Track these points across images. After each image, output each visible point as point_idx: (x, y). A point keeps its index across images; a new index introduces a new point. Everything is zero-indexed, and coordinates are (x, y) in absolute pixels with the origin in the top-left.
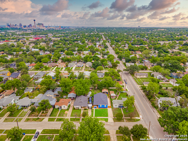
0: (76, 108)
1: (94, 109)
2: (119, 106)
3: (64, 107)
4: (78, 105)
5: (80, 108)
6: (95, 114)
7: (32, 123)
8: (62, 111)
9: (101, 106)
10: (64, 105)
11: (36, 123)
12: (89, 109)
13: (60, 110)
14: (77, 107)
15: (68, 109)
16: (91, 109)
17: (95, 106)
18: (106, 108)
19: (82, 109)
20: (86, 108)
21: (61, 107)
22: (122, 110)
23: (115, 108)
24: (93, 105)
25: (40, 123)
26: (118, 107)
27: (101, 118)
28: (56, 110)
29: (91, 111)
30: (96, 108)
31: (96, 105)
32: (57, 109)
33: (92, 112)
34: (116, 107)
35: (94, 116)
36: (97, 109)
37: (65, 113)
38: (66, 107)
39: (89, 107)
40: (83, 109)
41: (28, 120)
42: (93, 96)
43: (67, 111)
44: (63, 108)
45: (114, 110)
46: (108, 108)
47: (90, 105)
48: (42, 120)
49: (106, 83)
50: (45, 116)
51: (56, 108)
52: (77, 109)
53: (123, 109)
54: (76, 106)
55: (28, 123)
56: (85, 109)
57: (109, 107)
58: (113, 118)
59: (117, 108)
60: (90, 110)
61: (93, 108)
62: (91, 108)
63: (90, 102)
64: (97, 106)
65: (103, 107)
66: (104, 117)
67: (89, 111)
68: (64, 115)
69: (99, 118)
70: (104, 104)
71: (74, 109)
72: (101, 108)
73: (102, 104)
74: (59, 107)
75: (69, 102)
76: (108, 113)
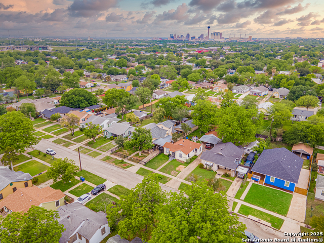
0: (205, 166)
1: (251, 182)
3: (181, 156)
4: (210, 160)
5: (215, 168)
7: (109, 166)
8: (174, 162)
10: (181, 151)
11: (115, 168)
12: (237, 179)
13: (171, 159)
14: (209, 163)
15: (187, 163)
16: (241, 180)
17: (255, 176)
18: (290, 190)
19: (219, 172)
20: (228, 173)
21: (174, 153)
23: (319, 200)
24: (250, 171)
25: (121, 170)
27: (261, 212)
28: (163, 158)
29: (239, 183)
30: (257, 181)
31: (259, 175)
32: (166, 157)
33: (242, 187)
36: (261, 184)
37: (177, 168)
38: (185, 158)
39: (237, 172)
40: (222, 173)
41: (107, 159)
42: (259, 152)
43: (184, 166)
44: (177, 157)
46: (295, 194)
47: (243, 170)
48: (128, 167)
50: (138, 161)
51: (165, 153)
52: (206, 168)
54: (206, 159)
55: (104, 164)
56: (227, 176)
57: (299, 191)
60: (238, 181)
61: (248, 180)
62: (244, 178)
63: (248, 164)
64: (263, 177)
65: (279, 185)
66: (273, 211)
67: (235, 182)
68: (172, 173)
69: (255, 209)
70: (284, 177)
71: (201, 166)
72: (270, 186)
73: (278, 177)
74: (171, 153)
75: (196, 150)
76: (290, 204)
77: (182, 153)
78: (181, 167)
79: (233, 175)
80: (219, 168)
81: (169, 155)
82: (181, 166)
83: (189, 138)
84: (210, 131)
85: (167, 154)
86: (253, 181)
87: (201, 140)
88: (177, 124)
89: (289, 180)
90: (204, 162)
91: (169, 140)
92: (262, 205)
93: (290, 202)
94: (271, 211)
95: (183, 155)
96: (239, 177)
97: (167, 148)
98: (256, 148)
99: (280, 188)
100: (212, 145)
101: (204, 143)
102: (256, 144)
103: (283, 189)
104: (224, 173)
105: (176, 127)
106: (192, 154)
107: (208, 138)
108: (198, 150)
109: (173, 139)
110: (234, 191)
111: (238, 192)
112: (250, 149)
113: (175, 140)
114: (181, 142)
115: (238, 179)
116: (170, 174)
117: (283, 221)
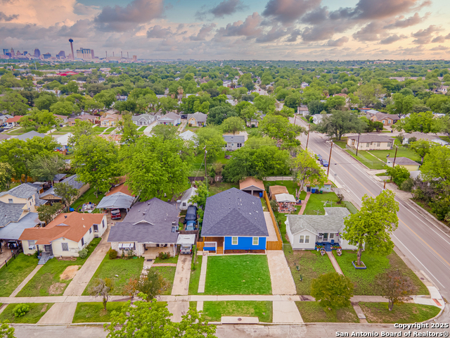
0: (120, 253)
1: (205, 256)
2: (317, 244)
3: (65, 248)
4: (128, 240)
5: (139, 251)
6: (207, 278)
8: (51, 265)
9: (235, 241)
10: (64, 237)
12: (181, 258)
13: (43, 261)
14: (126, 245)
15: (82, 258)
16: (189, 258)
17: (208, 244)
18: (261, 249)
19: (147, 256)
20: (165, 251)
21: (49, 248)
22: (333, 259)
23: (298, 251)
24: (199, 238)
26: (311, 245)
28: (24, 264)
29: (188, 264)
30: (212, 250)
31: (214, 239)
32: (32, 259)
33: (193, 269)
34: (304, 246)
35: (201, 288)
36: (220, 254)
37: (62, 276)
38: (75, 248)
39: (179, 247)
40: (153, 255)
42: (202, 204)
43: (77, 267)
44: (58, 251)
45: (296, 259)
46: (268, 253)
47: (187, 240)
49: (254, 157)
51: (26, 251)
52: (123, 256)
53: (336, 256)
54: (119, 240)
56: (164, 258)
57: (273, 246)
58: (298, 298)
59: (307, 250)
60: (184, 261)
61: (200, 253)
62: (192, 253)
63: (190, 226)
64: (220, 240)
65: (246, 247)
66: (252, 293)
67: (179, 265)
68: (52, 289)
69: (227, 302)
70: (250, 231)
71: (113, 255)
72: (234, 252)
73: (242, 234)
74: (41, 248)
75: (96, 227)
76: (269, 271)
77: (66, 241)
78: (72, 270)
79: (173, 253)
80: (146, 249)
81: (38, 254)
82: (70, 268)
83: (76, 208)
84: (113, 188)
85: (33, 252)
86: (208, 253)
87: (100, 206)
88: (45, 188)
89: (257, 234)
90: (116, 246)
91: (31, 223)
92: (235, 290)
93: (267, 267)
94: (249, 294)
95: (71, 244)
96: (184, 254)
97: (30, 240)
98: (195, 198)
99: (247, 251)
100: (123, 211)
101: (107, 211)
102: (193, 192)
103: (251, 251)
104: (158, 255)
105: (44, 194)
106: (88, 237)
107: (113, 200)
108: (100, 227)
109: (41, 218)
110: (183, 282)
111: (191, 282)
112: (186, 201)
113: (45, 219)
114: (59, 220)
115: (183, 257)
116: (48, 295)
117: (270, 303)
